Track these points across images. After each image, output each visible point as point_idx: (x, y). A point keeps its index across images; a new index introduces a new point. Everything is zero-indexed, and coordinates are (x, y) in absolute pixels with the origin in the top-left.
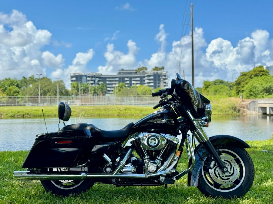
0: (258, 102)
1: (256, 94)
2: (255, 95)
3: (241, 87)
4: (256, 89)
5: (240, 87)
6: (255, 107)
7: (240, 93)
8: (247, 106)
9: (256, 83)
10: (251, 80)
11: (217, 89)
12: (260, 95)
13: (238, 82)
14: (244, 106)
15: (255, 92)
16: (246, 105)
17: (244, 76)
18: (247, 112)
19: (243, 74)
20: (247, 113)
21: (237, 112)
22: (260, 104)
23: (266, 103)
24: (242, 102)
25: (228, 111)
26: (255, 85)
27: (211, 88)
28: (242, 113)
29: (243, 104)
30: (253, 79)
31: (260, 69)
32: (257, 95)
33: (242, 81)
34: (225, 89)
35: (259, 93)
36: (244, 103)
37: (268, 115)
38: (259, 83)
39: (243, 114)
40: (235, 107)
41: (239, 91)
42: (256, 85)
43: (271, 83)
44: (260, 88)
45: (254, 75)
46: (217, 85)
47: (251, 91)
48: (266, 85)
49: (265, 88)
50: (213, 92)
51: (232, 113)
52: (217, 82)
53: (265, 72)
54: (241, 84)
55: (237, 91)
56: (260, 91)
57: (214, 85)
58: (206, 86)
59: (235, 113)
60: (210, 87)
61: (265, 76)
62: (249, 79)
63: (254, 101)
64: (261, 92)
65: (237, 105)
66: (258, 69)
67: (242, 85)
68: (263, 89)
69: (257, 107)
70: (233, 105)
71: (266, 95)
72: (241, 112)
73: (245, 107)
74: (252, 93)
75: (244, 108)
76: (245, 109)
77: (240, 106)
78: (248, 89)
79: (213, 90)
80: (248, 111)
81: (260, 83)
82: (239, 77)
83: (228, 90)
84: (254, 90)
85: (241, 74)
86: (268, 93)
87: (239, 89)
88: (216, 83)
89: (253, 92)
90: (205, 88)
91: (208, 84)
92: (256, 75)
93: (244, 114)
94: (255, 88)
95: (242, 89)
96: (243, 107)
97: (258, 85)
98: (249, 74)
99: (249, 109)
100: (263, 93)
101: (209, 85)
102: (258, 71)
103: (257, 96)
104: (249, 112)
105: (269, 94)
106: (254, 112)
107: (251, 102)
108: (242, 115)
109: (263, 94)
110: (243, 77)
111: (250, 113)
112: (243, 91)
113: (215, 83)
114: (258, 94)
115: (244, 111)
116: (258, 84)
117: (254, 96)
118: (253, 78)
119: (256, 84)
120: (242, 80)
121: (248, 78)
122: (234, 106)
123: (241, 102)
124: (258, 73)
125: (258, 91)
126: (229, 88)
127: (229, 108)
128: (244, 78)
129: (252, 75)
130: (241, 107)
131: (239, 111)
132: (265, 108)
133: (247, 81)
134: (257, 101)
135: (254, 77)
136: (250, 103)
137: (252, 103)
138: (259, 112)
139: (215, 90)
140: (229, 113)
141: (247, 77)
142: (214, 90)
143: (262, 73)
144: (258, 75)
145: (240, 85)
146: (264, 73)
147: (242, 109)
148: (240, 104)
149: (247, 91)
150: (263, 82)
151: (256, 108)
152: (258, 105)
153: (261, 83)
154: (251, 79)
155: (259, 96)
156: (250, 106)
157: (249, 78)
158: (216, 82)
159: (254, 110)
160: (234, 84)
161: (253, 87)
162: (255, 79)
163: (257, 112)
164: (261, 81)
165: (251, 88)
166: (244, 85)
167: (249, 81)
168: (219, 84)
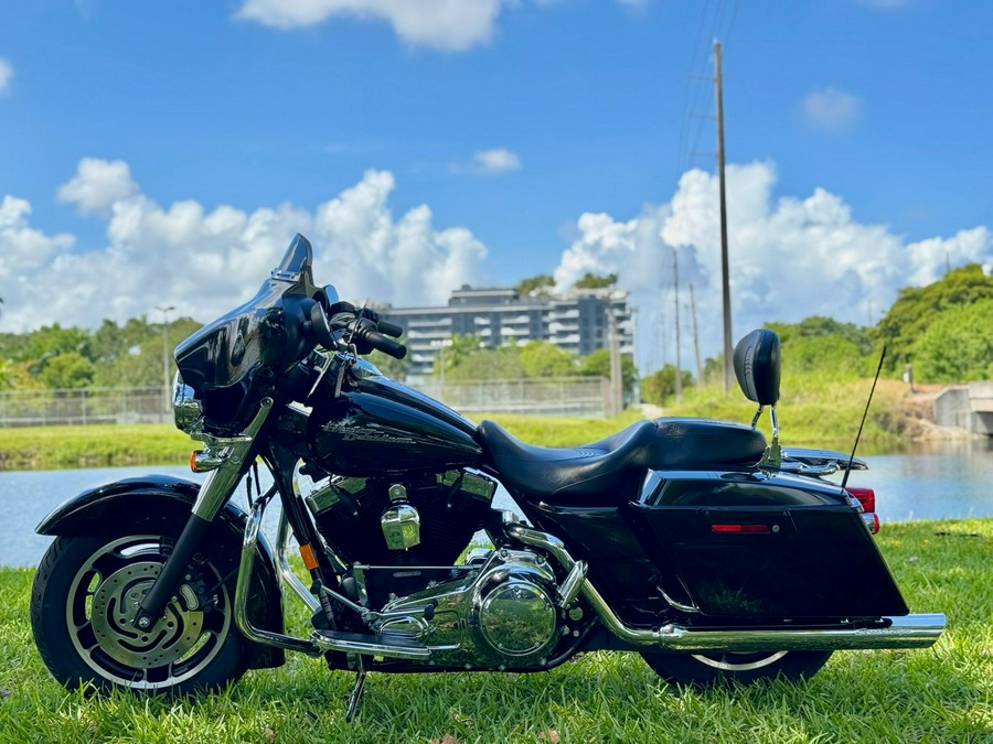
0: (971, 395)
1: (958, 368)
2: (953, 370)
3: (902, 342)
4: (956, 348)
5: (897, 344)
6: (961, 411)
7: (898, 364)
8: (931, 408)
9: (958, 325)
10: (940, 317)
11: (811, 352)
12: (973, 368)
13: (890, 324)
14: (919, 409)
15: (956, 359)
16: (924, 405)
17: (914, 302)
18: (929, 432)
19: (909, 294)
20: (932, 434)
21: (892, 432)
22: (979, 402)
24: (910, 394)
26: (954, 332)
27: (792, 347)
28: (913, 436)
29: (915, 404)
30: (944, 314)
31: (969, 276)
32: (962, 369)
33: (905, 321)
34: (841, 352)
35: (970, 362)
36: (919, 399)
39: (916, 439)
40: (887, 415)
41: (896, 358)
42: (959, 333)
44: (975, 346)
45: (947, 296)
46: (811, 337)
47: (939, 356)
50: (797, 363)
51: (877, 435)
52: (810, 324)
53: (988, 286)
54: (902, 331)
56: (973, 356)
57: (800, 339)
59: (886, 434)
60: (785, 345)
61: (989, 301)
62: (931, 314)
63: (954, 392)
64: (977, 359)
65: (893, 407)
66: (962, 276)
67: (905, 336)
68: (984, 347)
69: (968, 411)
72: (908, 431)
73: (924, 414)
74: (943, 363)
75: (919, 416)
76: (922, 422)
77: (906, 408)
78: (929, 348)
79: (798, 356)
80: (933, 426)
81: (972, 326)
82: (894, 306)
83: (851, 356)
84: (953, 353)
85: (902, 296)
87: (896, 351)
88: (809, 331)
89: (948, 359)
92: (956, 299)
93: (920, 439)
94: (955, 343)
95: (908, 350)
96: (914, 413)
97: (965, 335)
98: (929, 295)
99: (936, 422)
100: (983, 362)
101: (785, 338)
102: (964, 282)
103: (964, 373)
104: (936, 432)
106: (955, 433)
107: (944, 394)
108: (913, 443)
109: (986, 367)
110: (909, 304)
111: (940, 436)
112: (909, 357)
113: (805, 329)
114: (966, 367)
115: (918, 427)
116: (966, 329)
117: (953, 375)
118: (945, 308)
119: (957, 330)
120: (907, 316)
121: (926, 309)
122: (884, 409)
123: (905, 396)
124: (965, 291)
125: (965, 354)
126: (856, 349)
128: (911, 308)
129: (940, 297)
130: (908, 414)
131: (901, 427)
133: (921, 321)
134: (967, 391)
135: (951, 306)
136: (939, 400)
137: (949, 398)
138: (974, 431)
139: (806, 356)
140: (864, 436)
141: (922, 305)
142: (803, 357)
143: (976, 288)
144: (961, 296)
145: (899, 335)
146: (984, 290)
147: (913, 419)
148: (902, 403)
149: (925, 355)
150: (983, 321)
151: (964, 415)
152: (969, 405)
153: (976, 325)
154: (938, 313)
155: (971, 373)
156: (939, 408)
157: (932, 310)
158: (806, 327)
159: (957, 424)
160: (877, 334)
161: (948, 343)
162: (954, 312)
163: (967, 432)
164: (976, 320)
165: (940, 347)
166: (914, 336)
167: (933, 320)
168: (818, 334)
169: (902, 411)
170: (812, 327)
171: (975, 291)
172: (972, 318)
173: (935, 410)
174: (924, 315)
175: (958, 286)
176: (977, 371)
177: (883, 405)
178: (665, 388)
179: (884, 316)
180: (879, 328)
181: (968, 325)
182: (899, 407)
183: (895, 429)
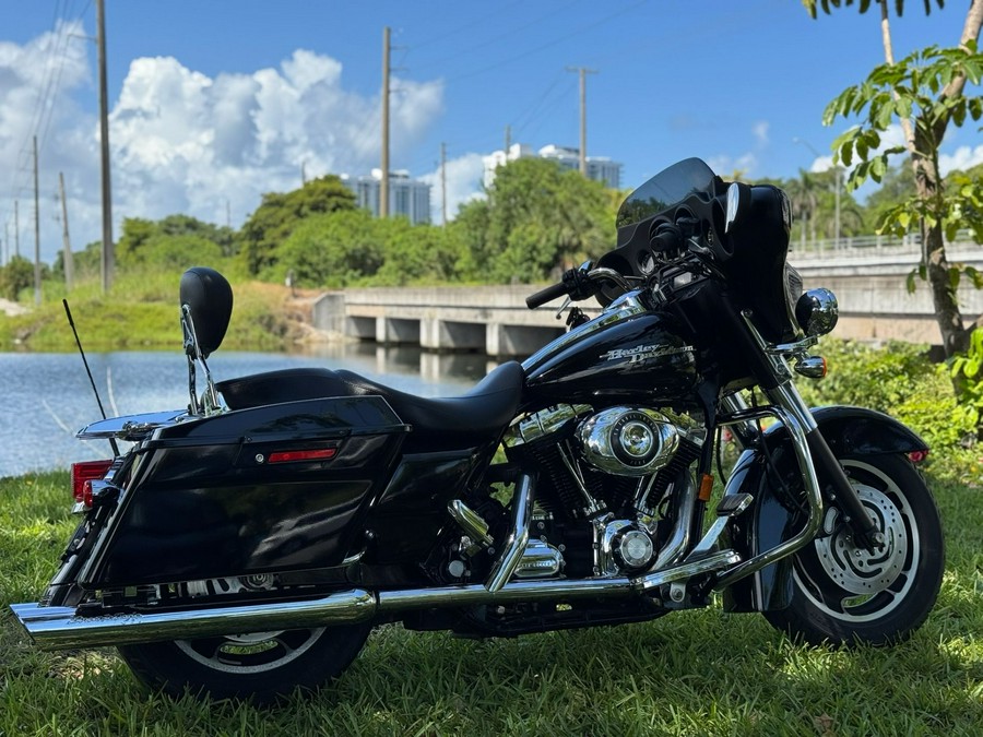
0: (347, 300)
1: (319, 273)
2: (315, 275)
3: (265, 246)
4: (319, 254)
5: (261, 247)
6: (337, 316)
7: (261, 266)
8: (311, 312)
9: (320, 232)
10: (302, 224)
11: (175, 250)
12: (333, 274)
13: (255, 228)
14: (299, 312)
15: (318, 264)
16: (304, 308)
17: (277, 208)
18: (308, 335)
19: (273, 199)
20: (312, 337)
21: (276, 334)
22: (354, 307)
23: (374, 305)
24: (292, 299)
25: (246, 331)
26: (316, 239)
27: (154, 245)
28: (295, 338)
29: (296, 307)
30: (306, 221)
31: (328, 186)
32: (323, 274)
33: (269, 226)
34: (205, 252)
35: (331, 269)
36: (299, 303)
37: (381, 344)
38: (329, 235)
39: (298, 341)
40: (271, 318)
41: (259, 261)
42: (320, 240)
43: (367, 235)
44: (335, 253)
45: (308, 204)
46: (175, 235)
47: (302, 262)
48: (353, 241)
49: (350, 252)
50: (160, 261)
51: (261, 336)
52: (174, 222)
53: (344, 197)
54: (266, 234)
55: (253, 261)
56: (333, 263)
57: (165, 236)
58: (134, 239)
59: (270, 336)
60: (148, 241)
61: (346, 212)
62: (294, 220)
63: (331, 298)
64: (337, 266)
65: (277, 310)
66: (322, 186)
67: (268, 240)
68: (342, 255)
69: (343, 315)
70: (263, 308)
71: (353, 278)
72: (289, 334)
73: (304, 318)
74: (306, 268)
75: (300, 319)
76: (303, 325)
77: (288, 312)
78: (294, 253)
79: (161, 253)
80: (312, 329)
81: (332, 234)
82: (259, 210)
83: (215, 256)
84: (314, 259)
85: (267, 201)
86: (359, 272)
87: (259, 254)
88: (173, 229)
89: (310, 264)
90: (128, 246)
91: (140, 231)
92: (316, 208)
93: (301, 341)
94: (317, 249)
95: (270, 253)
96: (295, 317)
97: (326, 243)
98: (291, 202)
99: (316, 325)
100: (342, 269)
101: (146, 236)
102: (323, 191)
103: (325, 278)
104: (314, 334)
105: (362, 275)
106: (331, 335)
107: (323, 300)
108: (295, 345)
109: (345, 274)
110: (272, 210)
111: (319, 338)
112: (273, 261)
113: (169, 227)
114: (326, 272)
115: (299, 330)
116: (327, 237)
117: (314, 280)
118: (306, 215)
119: (319, 237)
120: (270, 221)
121: (288, 216)
122: (268, 312)
123: (287, 300)
124: (324, 201)
125: (326, 261)
126: (218, 250)
127: (250, 319)
128: (274, 213)
129: (302, 205)
130: (290, 317)
131: (283, 330)
132: (372, 321)
133: (284, 227)
134: (343, 296)
135: (310, 213)
136: (318, 304)
137: (327, 303)
138: (348, 334)
139: (170, 253)
140: (250, 337)
141: (284, 212)
142: (166, 254)
143: (334, 199)
144: (321, 205)
145: (263, 239)
146: (341, 201)
147: (294, 322)
148: (285, 306)
149: (290, 260)
150: (342, 230)
151: (340, 319)
152: (345, 310)
153: (336, 233)
154: (299, 221)
155: (331, 279)
156: (318, 312)
157: (293, 216)
158: (170, 225)
159: (333, 328)
160: (242, 236)
161: (311, 249)
162: (315, 219)
163: (341, 335)
164: (335, 229)
165: (303, 252)
166: (277, 241)
167: (295, 226)
168: (181, 233)
169: (285, 314)
170: (177, 226)
171: (333, 201)
172: (333, 226)
173: (314, 314)
174: (287, 220)
175: (319, 195)
176: (338, 277)
177: (267, 308)
178: (19, 280)
179: (249, 220)
180: (244, 231)
181: (329, 232)
182: (282, 310)
183: (278, 331)
